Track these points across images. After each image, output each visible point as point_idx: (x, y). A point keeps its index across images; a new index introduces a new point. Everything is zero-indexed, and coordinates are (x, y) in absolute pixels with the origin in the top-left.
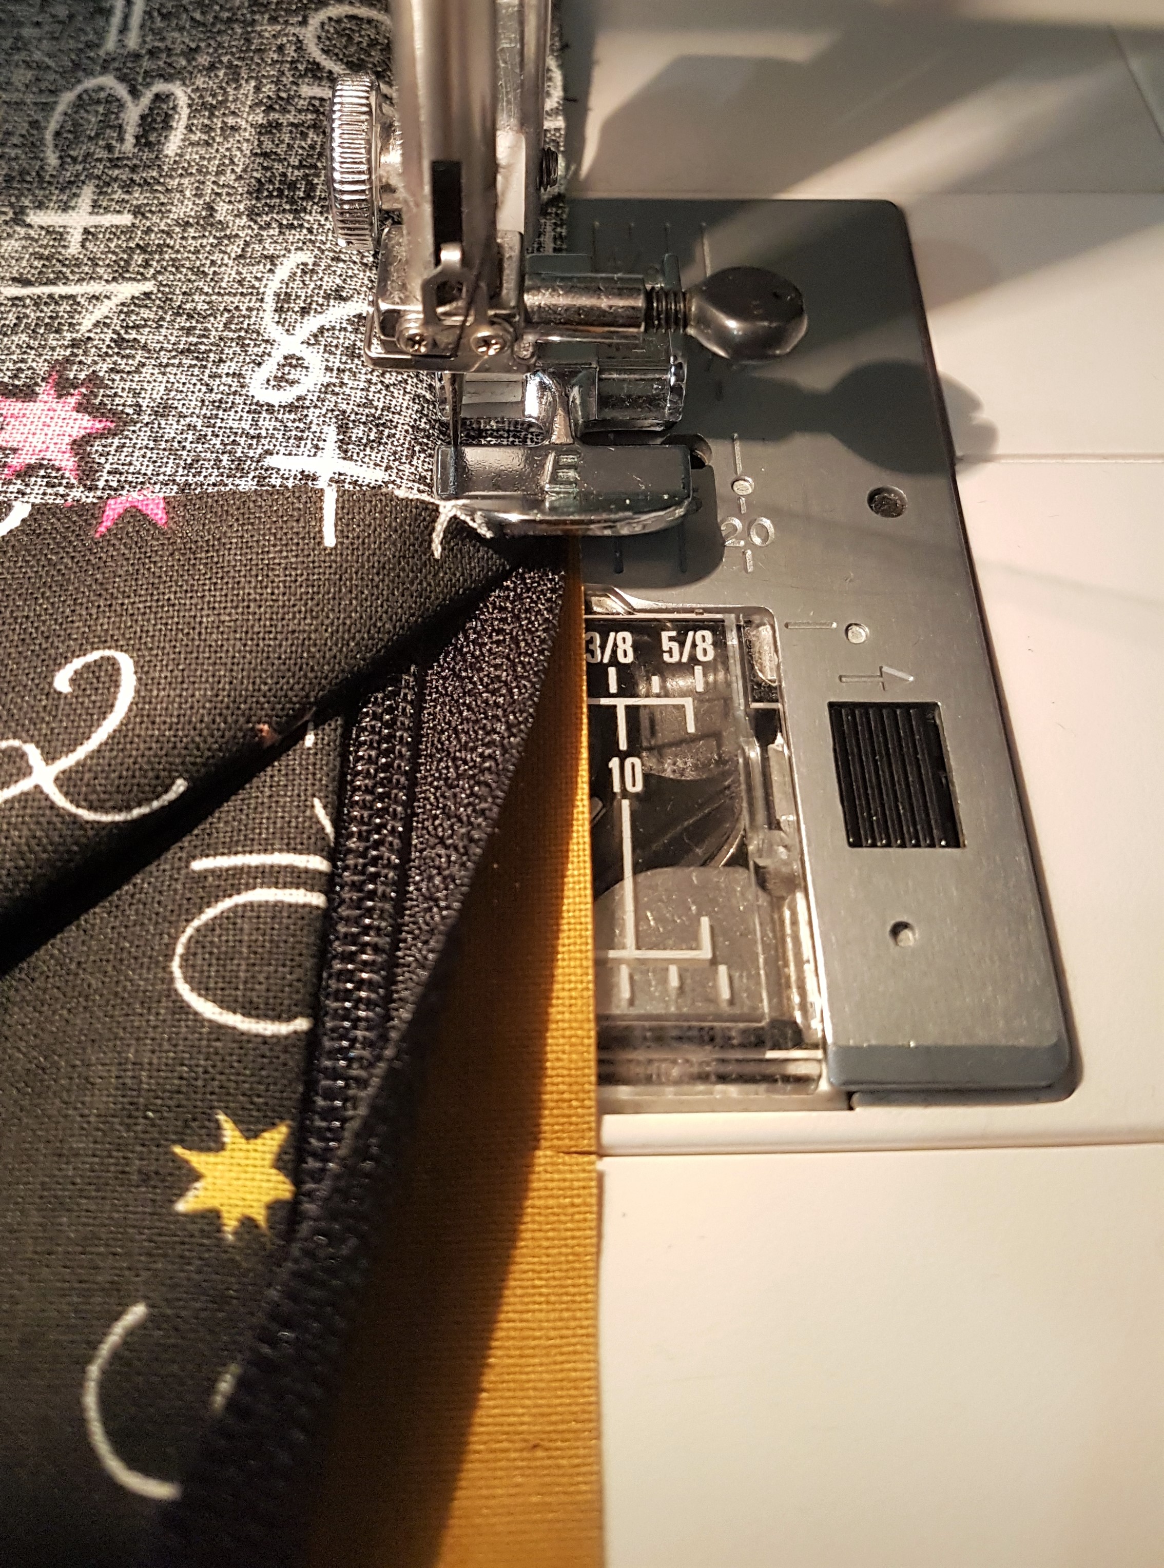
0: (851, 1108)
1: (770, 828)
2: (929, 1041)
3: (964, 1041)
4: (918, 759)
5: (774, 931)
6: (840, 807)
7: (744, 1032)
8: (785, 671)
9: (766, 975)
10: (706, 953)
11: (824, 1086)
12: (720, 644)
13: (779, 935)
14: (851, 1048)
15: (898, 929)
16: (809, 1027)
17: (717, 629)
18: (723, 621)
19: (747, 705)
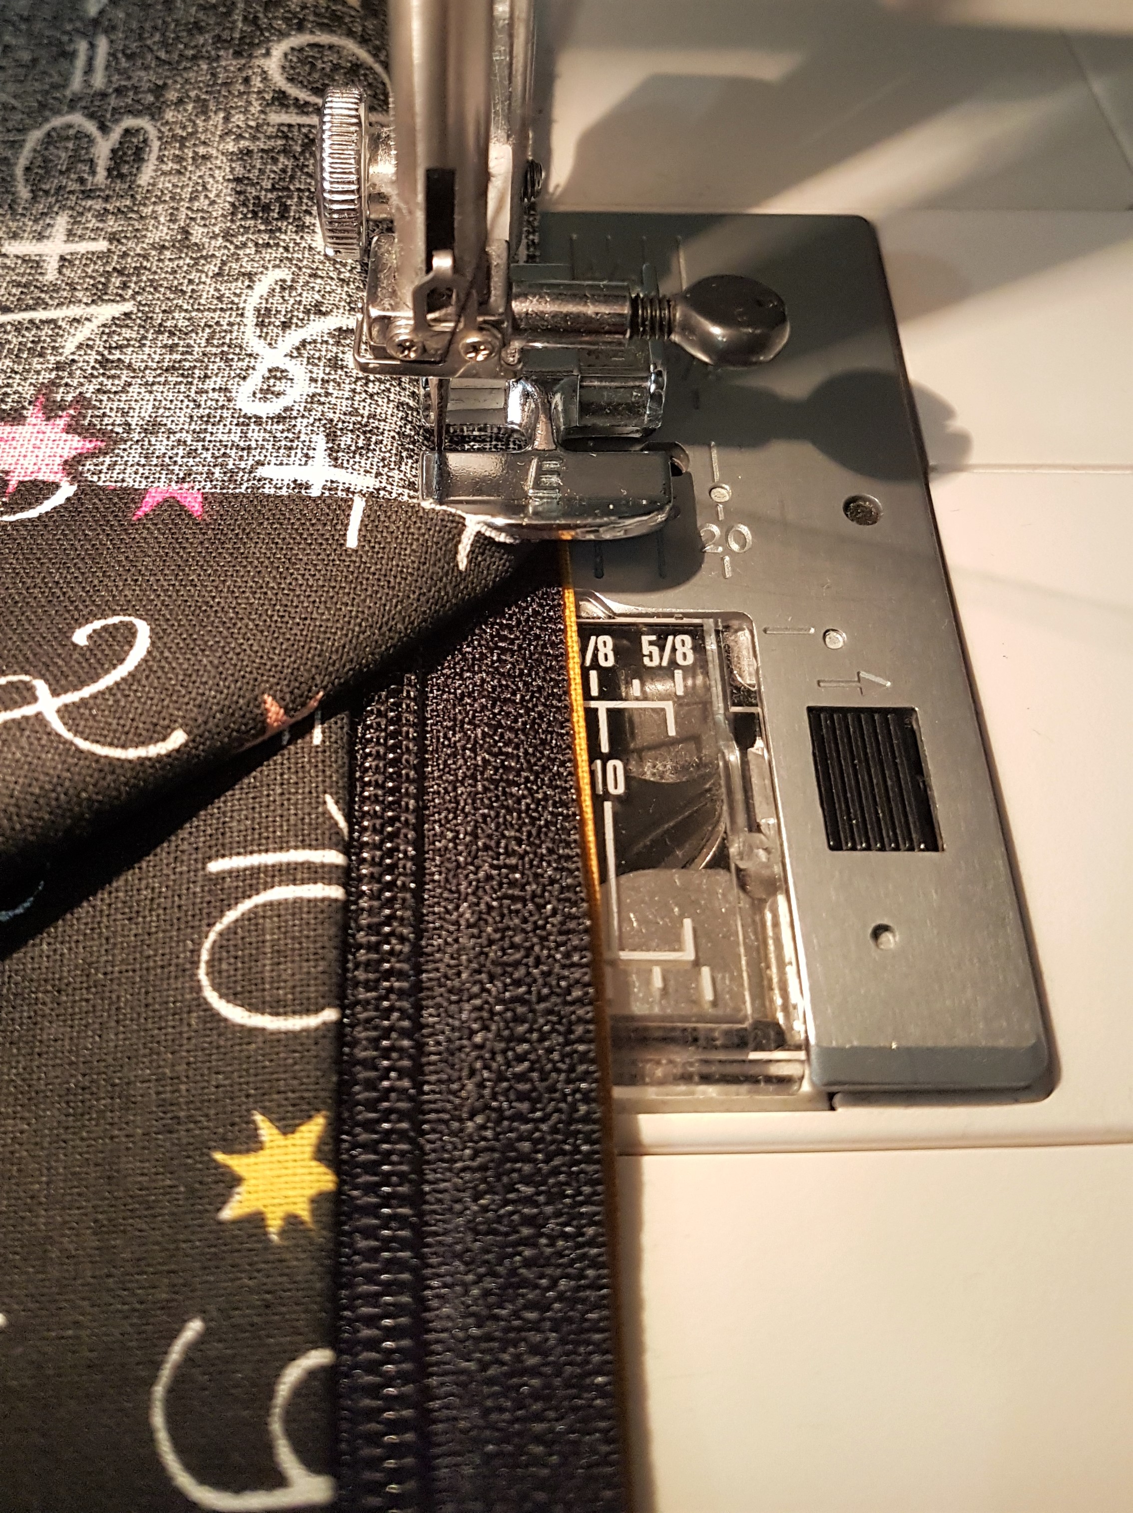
0: (832, 1109)
1: (750, 831)
2: (910, 1043)
3: (943, 1042)
4: (896, 764)
5: (755, 933)
6: (820, 811)
7: (727, 1033)
8: (764, 676)
9: (749, 977)
10: (688, 954)
11: (806, 1087)
12: (699, 648)
13: (760, 937)
14: (834, 1049)
15: (878, 931)
16: (792, 1029)
17: (697, 633)
18: (702, 626)
19: (726, 709)
